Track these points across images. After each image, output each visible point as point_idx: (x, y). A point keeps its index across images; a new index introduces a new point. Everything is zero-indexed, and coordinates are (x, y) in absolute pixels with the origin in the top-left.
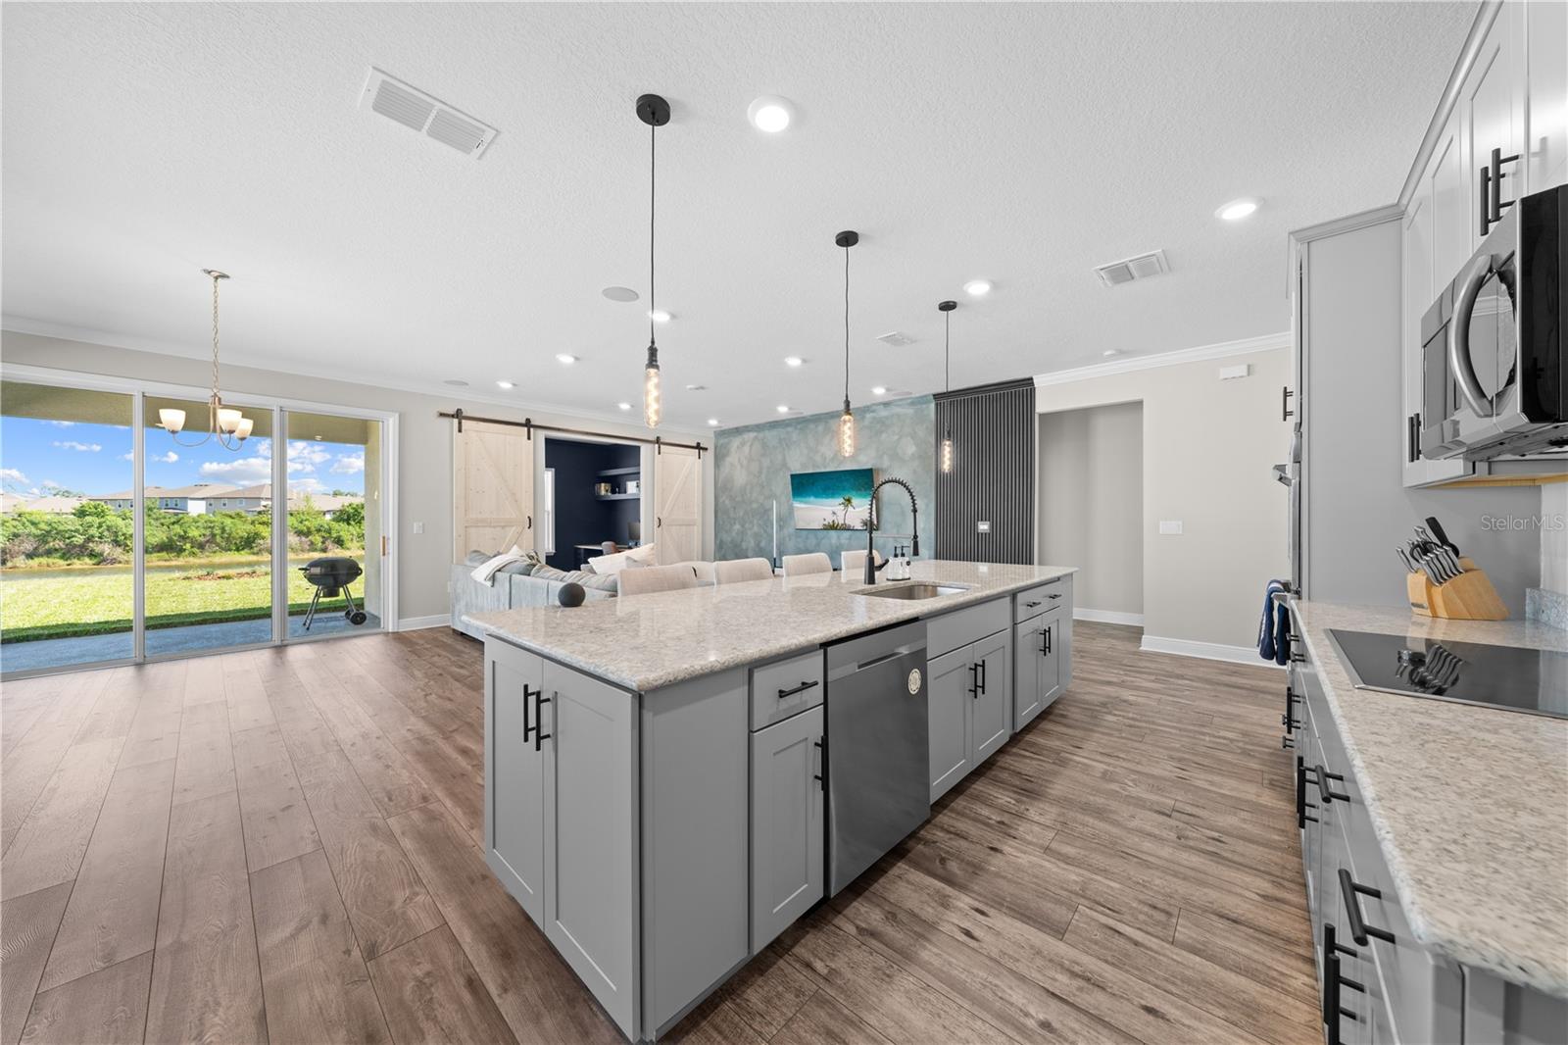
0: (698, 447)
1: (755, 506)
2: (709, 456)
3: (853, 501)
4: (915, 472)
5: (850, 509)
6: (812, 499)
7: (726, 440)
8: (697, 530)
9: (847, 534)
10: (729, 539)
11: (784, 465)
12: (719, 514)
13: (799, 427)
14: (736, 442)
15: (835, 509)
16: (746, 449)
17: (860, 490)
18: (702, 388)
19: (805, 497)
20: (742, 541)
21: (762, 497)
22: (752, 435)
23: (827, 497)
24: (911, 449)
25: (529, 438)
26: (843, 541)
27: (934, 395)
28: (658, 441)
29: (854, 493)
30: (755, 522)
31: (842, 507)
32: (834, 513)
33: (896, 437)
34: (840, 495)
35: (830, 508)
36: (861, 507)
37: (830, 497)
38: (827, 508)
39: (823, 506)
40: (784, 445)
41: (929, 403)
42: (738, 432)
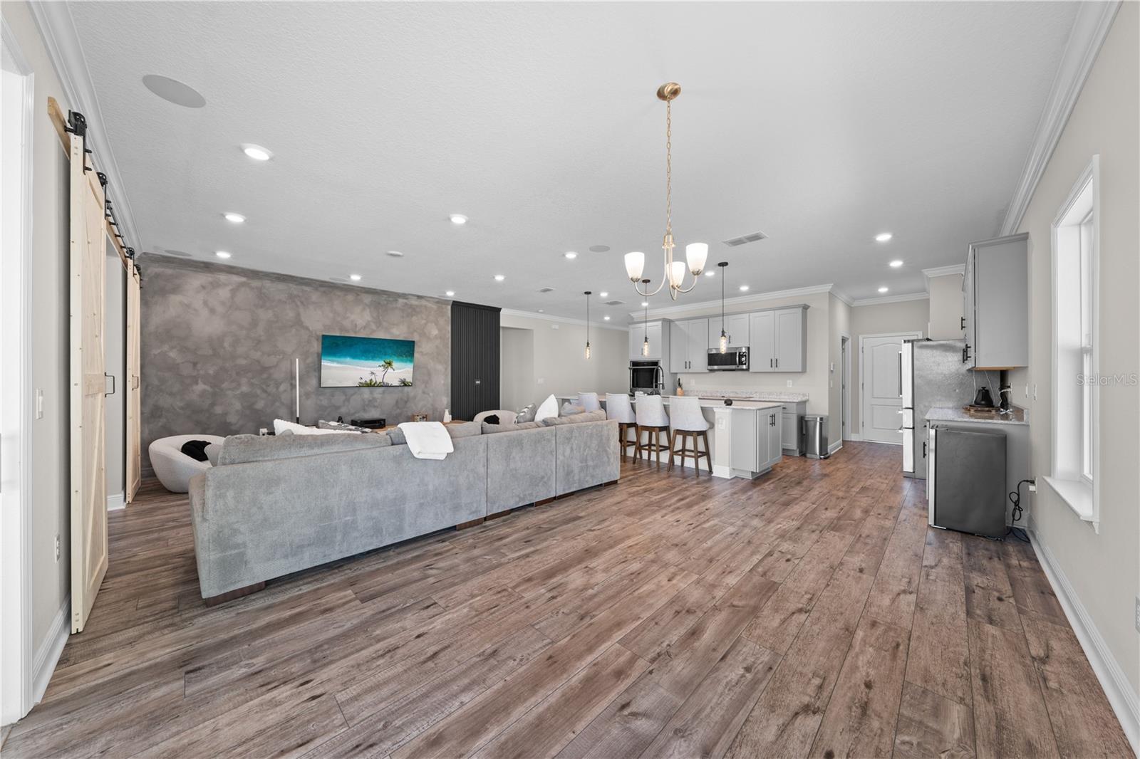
1: (242, 362)
3: (393, 364)
4: (437, 347)
5: (390, 370)
6: (348, 359)
15: (374, 369)
16: (224, 293)
17: (401, 356)
20: (213, 405)
23: (367, 359)
24: (435, 332)
29: (396, 358)
30: (244, 381)
31: (382, 368)
32: (372, 373)
33: (424, 322)
34: (381, 358)
35: (369, 369)
36: (400, 369)
37: (369, 360)
38: (365, 369)
39: (361, 366)
40: (299, 303)
41: (448, 304)
42: (207, 267)
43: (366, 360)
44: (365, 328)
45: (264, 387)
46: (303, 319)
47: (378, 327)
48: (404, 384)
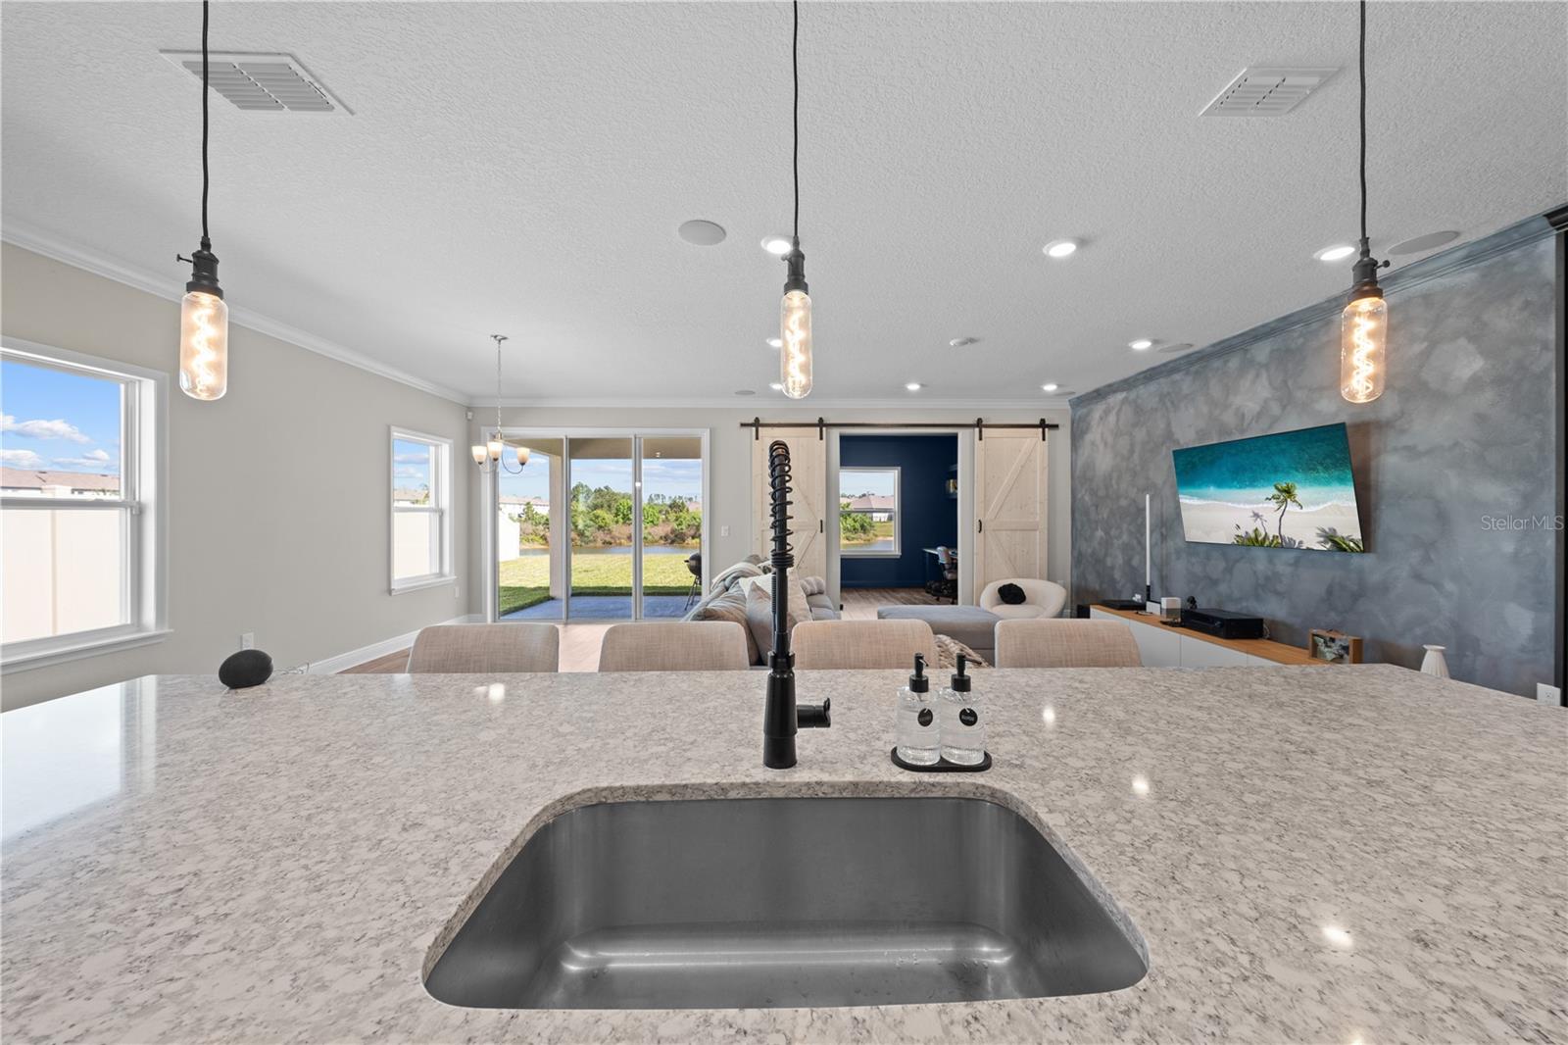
0: (1043, 425)
1: (1124, 502)
2: (1063, 436)
3: (1296, 492)
4: (1481, 418)
5: (1291, 507)
7: (1084, 410)
8: (1039, 538)
9: (1290, 556)
10: (1089, 551)
11: (1169, 435)
12: (1077, 516)
13: (1193, 369)
14: (1098, 410)
15: (1257, 507)
16: (1112, 418)
18: (972, 341)
19: (1200, 486)
20: (1106, 555)
21: (1135, 490)
22: (1120, 396)
23: (1242, 485)
25: (821, 438)
26: (1281, 568)
27: (1549, 216)
28: (979, 424)
29: (1300, 476)
30: (1125, 526)
31: (1273, 504)
32: (1256, 516)
33: (1418, 348)
34: (1268, 480)
35: (1247, 506)
36: (1318, 504)
37: (1246, 486)
38: (1242, 506)
39: (1233, 502)
40: (1169, 404)
41: (1536, 237)
42: (1099, 395)
43: (1240, 488)
44: (1259, 415)
45: (1138, 535)
46: (1174, 430)
47: (1284, 408)
48: (1337, 545)
